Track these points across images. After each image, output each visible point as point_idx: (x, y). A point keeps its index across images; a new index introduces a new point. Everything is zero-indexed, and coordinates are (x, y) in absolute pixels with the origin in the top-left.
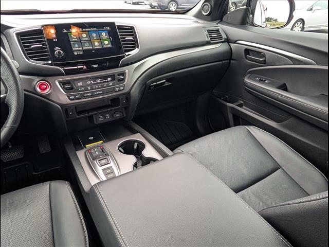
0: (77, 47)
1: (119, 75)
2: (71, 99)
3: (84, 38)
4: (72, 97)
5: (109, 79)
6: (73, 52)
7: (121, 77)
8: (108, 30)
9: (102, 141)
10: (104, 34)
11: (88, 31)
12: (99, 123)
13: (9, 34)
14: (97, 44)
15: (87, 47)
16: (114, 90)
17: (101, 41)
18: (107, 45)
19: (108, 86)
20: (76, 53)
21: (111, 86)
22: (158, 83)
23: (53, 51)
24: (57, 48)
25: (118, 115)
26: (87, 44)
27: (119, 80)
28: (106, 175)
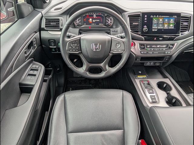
0: (155, 27)
1: (171, 45)
2: (142, 54)
3: (160, 21)
4: (143, 53)
5: (164, 46)
6: (152, 29)
7: (171, 46)
8: (175, 18)
9: (146, 76)
10: (172, 20)
11: (164, 18)
12: (146, 65)
13: (124, 15)
14: (166, 26)
15: (160, 27)
16: (164, 53)
17: (169, 24)
18: (172, 27)
19: (162, 50)
20: (153, 30)
21: (164, 50)
22: (189, 51)
23: (143, 28)
24: (145, 26)
25: (158, 64)
26: (161, 25)
27: (169, 48)
28: (152, 99)
